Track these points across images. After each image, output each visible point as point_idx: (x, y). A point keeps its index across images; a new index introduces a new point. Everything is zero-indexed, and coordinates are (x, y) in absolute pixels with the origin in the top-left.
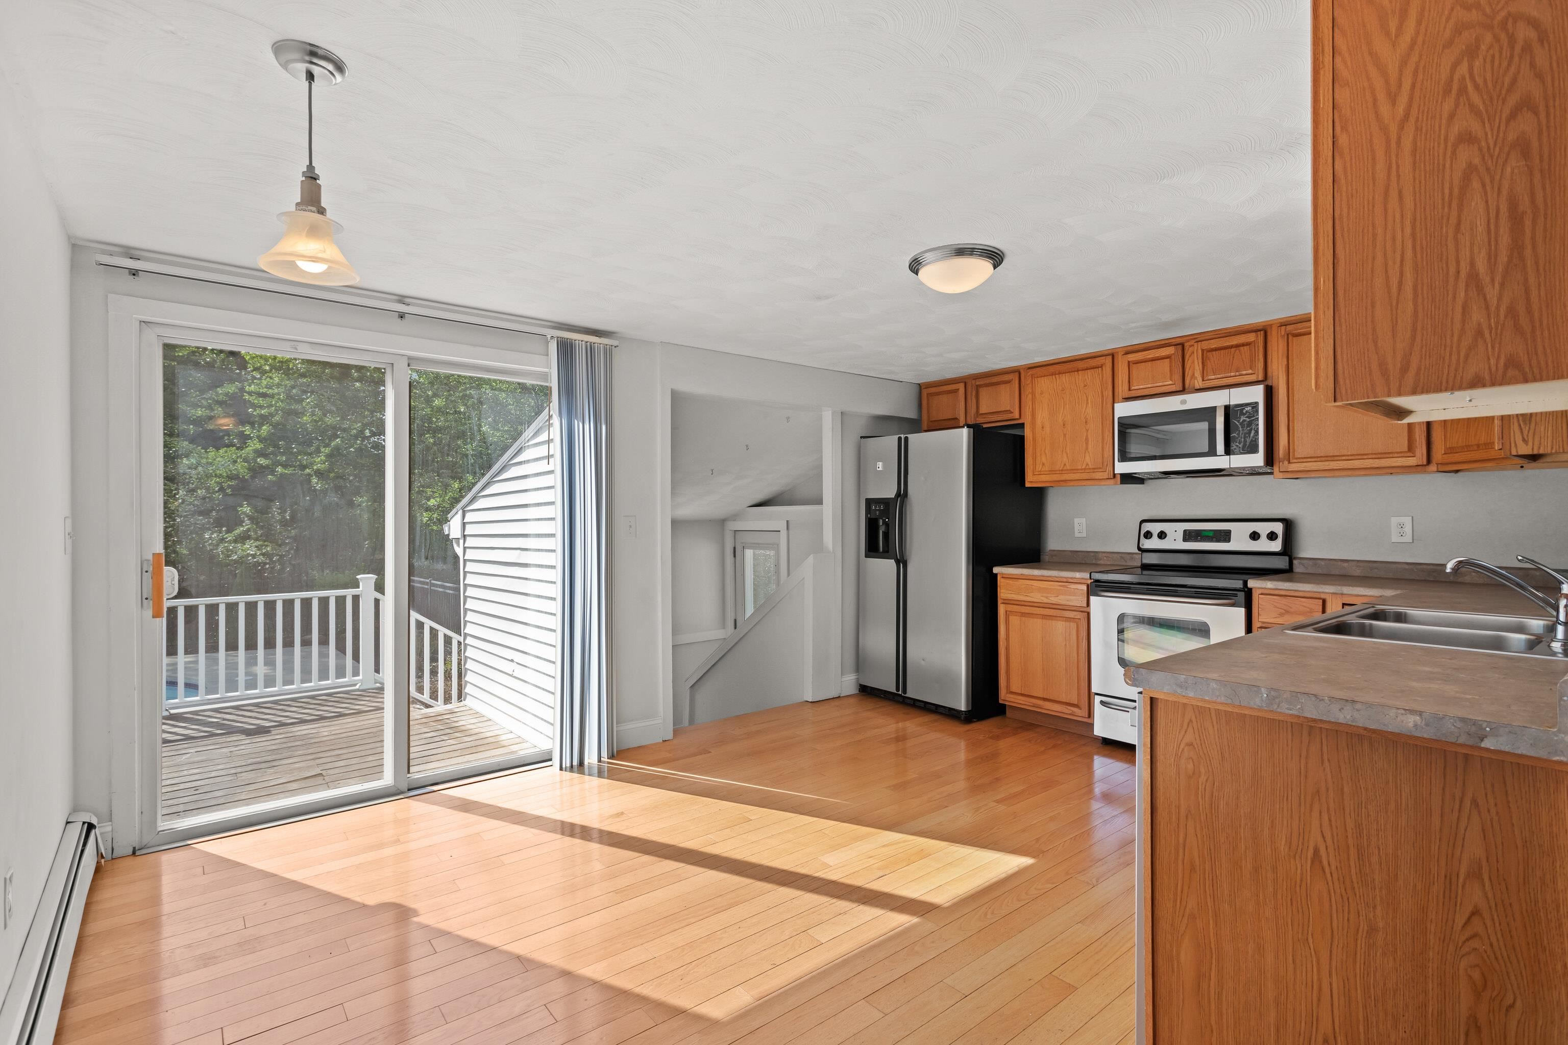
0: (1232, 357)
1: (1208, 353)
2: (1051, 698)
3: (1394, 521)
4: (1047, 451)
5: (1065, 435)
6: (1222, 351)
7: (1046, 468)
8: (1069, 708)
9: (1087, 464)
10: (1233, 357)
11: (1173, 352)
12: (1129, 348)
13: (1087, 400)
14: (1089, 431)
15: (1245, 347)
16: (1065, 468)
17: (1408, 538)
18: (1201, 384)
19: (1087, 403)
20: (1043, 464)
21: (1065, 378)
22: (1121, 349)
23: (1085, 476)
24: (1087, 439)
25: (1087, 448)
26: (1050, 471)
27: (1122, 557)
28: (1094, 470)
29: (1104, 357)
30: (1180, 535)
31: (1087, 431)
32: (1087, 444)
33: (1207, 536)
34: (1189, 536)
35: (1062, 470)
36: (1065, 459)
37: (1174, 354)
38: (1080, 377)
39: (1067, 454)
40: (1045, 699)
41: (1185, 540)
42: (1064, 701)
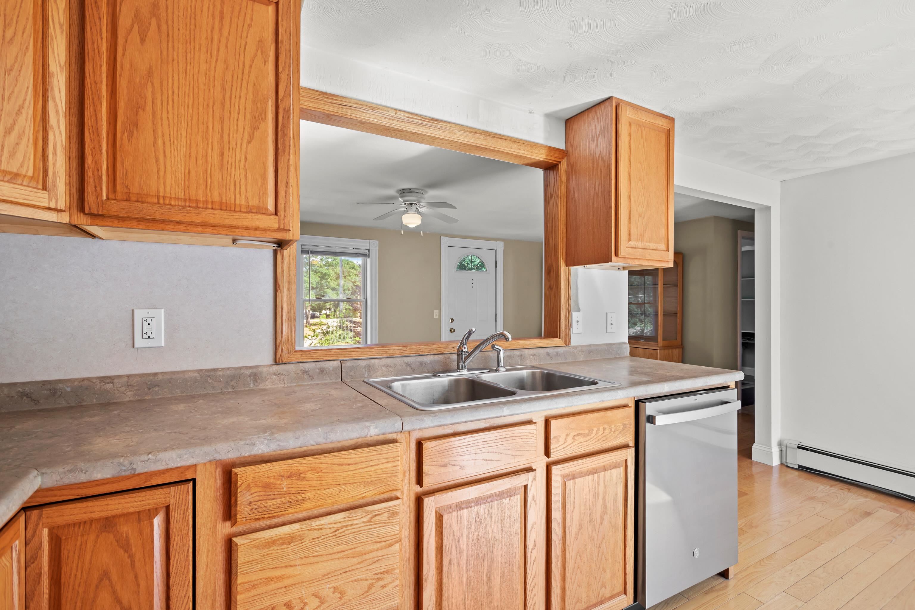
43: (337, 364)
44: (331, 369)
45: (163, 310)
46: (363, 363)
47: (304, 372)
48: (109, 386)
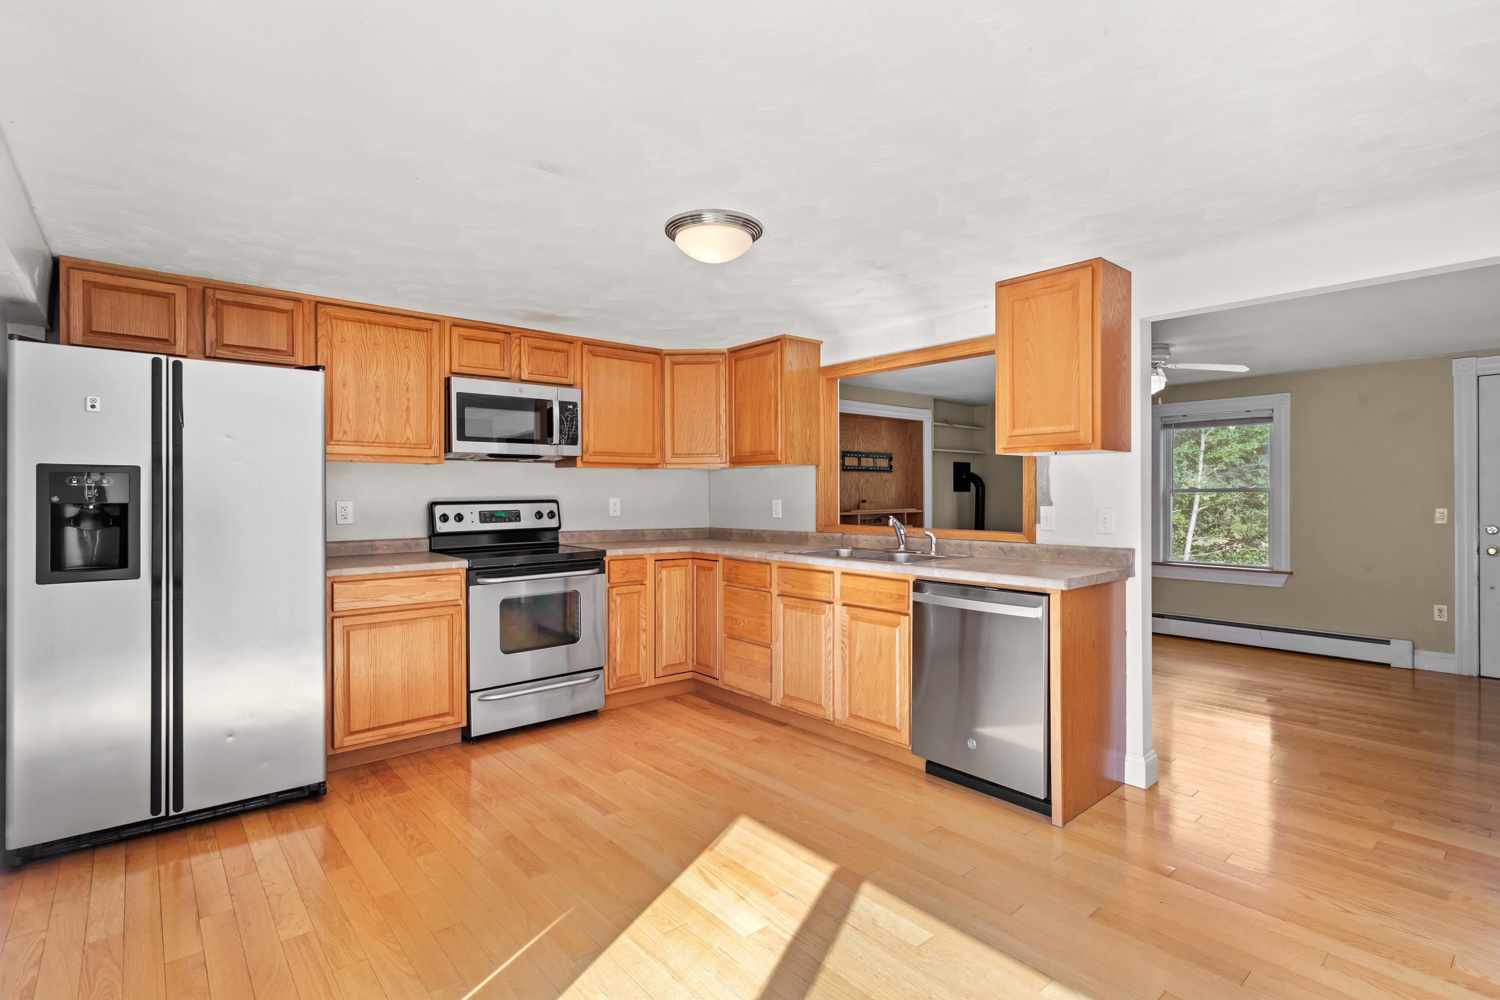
0: (551, 358)
1: (533, 350)
2: (414, 717)
3: (612, 501)
4: (351, 416)
5: (378, 400)
6: (544, 352)
7: (350, 437)
8: (438, 720)
9: (408, 439)
10: (552, 360)
11: (503, 339)
12: (459, 321)
13: (409, 364)
14: (412, 401)
15: (561, 353)
16: (378, 440)
17: (618, 514)
18: (527, 376)
19: (409, 368)
20: (345, 432)
21: (380, 332)
22: (450, 320)
23: (404, 452)
24: (408, 410)
25: (408, 421)
26: (355, 442)
27: (406, 544)
28: (416, 446)
29: (431, 322)
30: (477, 517)
31: (409, 400)
32: (408, 415)
33: (500, 517)
34: (485, 517)
35: (373, 442)
36: (378, 429)
37: (503, 341)
38: (400, 335)
39: (381, 424)
40: (403, 723)
41: (481, 522)
42: (432, 714)
43: (840, 535)
44: (837, 538)
45: (780, 500)
46: (853, 537)
47: (825, 538)
48: (764, 534)
